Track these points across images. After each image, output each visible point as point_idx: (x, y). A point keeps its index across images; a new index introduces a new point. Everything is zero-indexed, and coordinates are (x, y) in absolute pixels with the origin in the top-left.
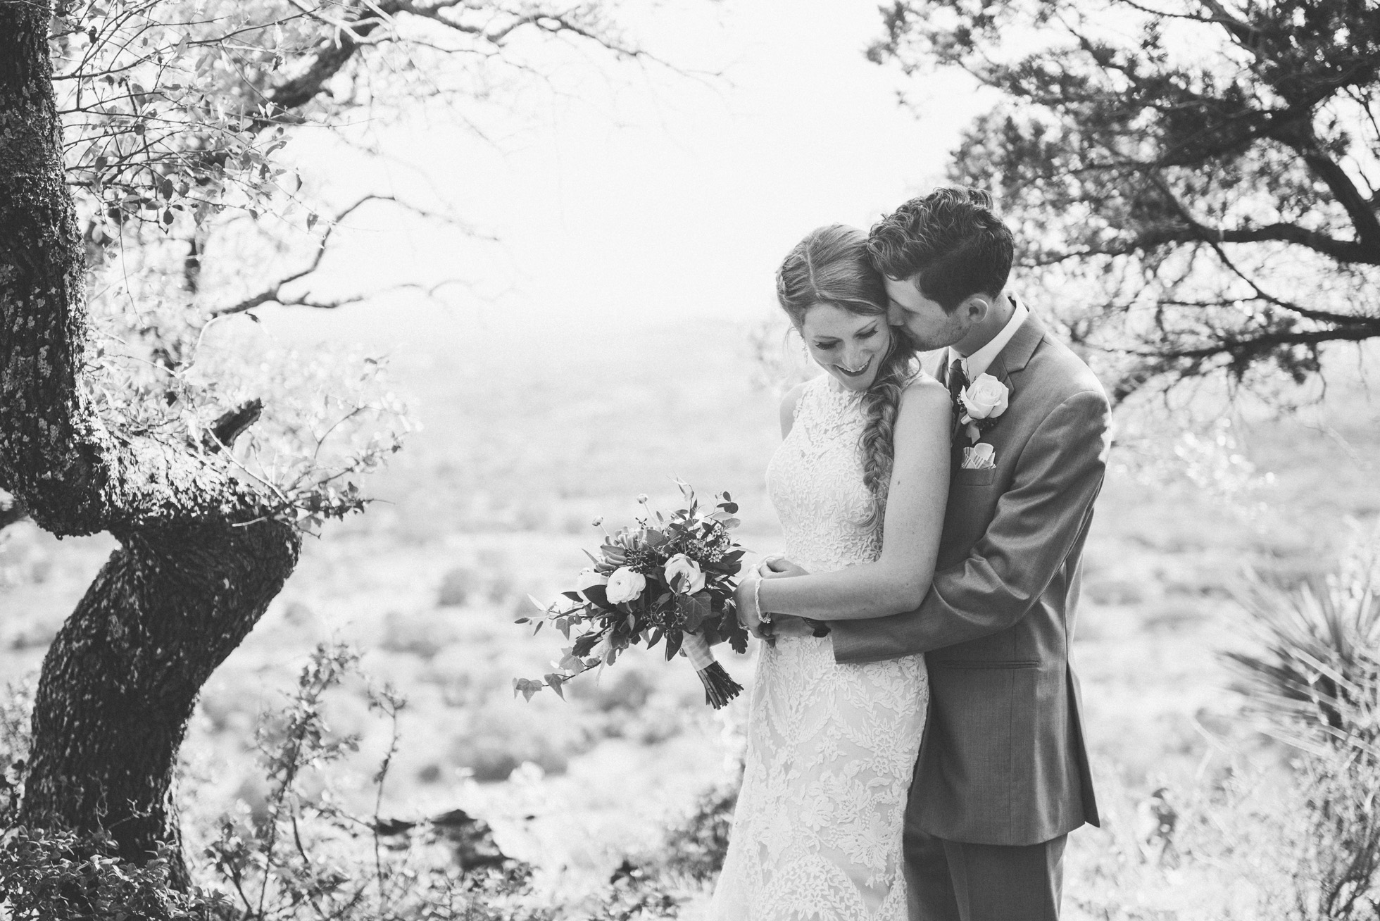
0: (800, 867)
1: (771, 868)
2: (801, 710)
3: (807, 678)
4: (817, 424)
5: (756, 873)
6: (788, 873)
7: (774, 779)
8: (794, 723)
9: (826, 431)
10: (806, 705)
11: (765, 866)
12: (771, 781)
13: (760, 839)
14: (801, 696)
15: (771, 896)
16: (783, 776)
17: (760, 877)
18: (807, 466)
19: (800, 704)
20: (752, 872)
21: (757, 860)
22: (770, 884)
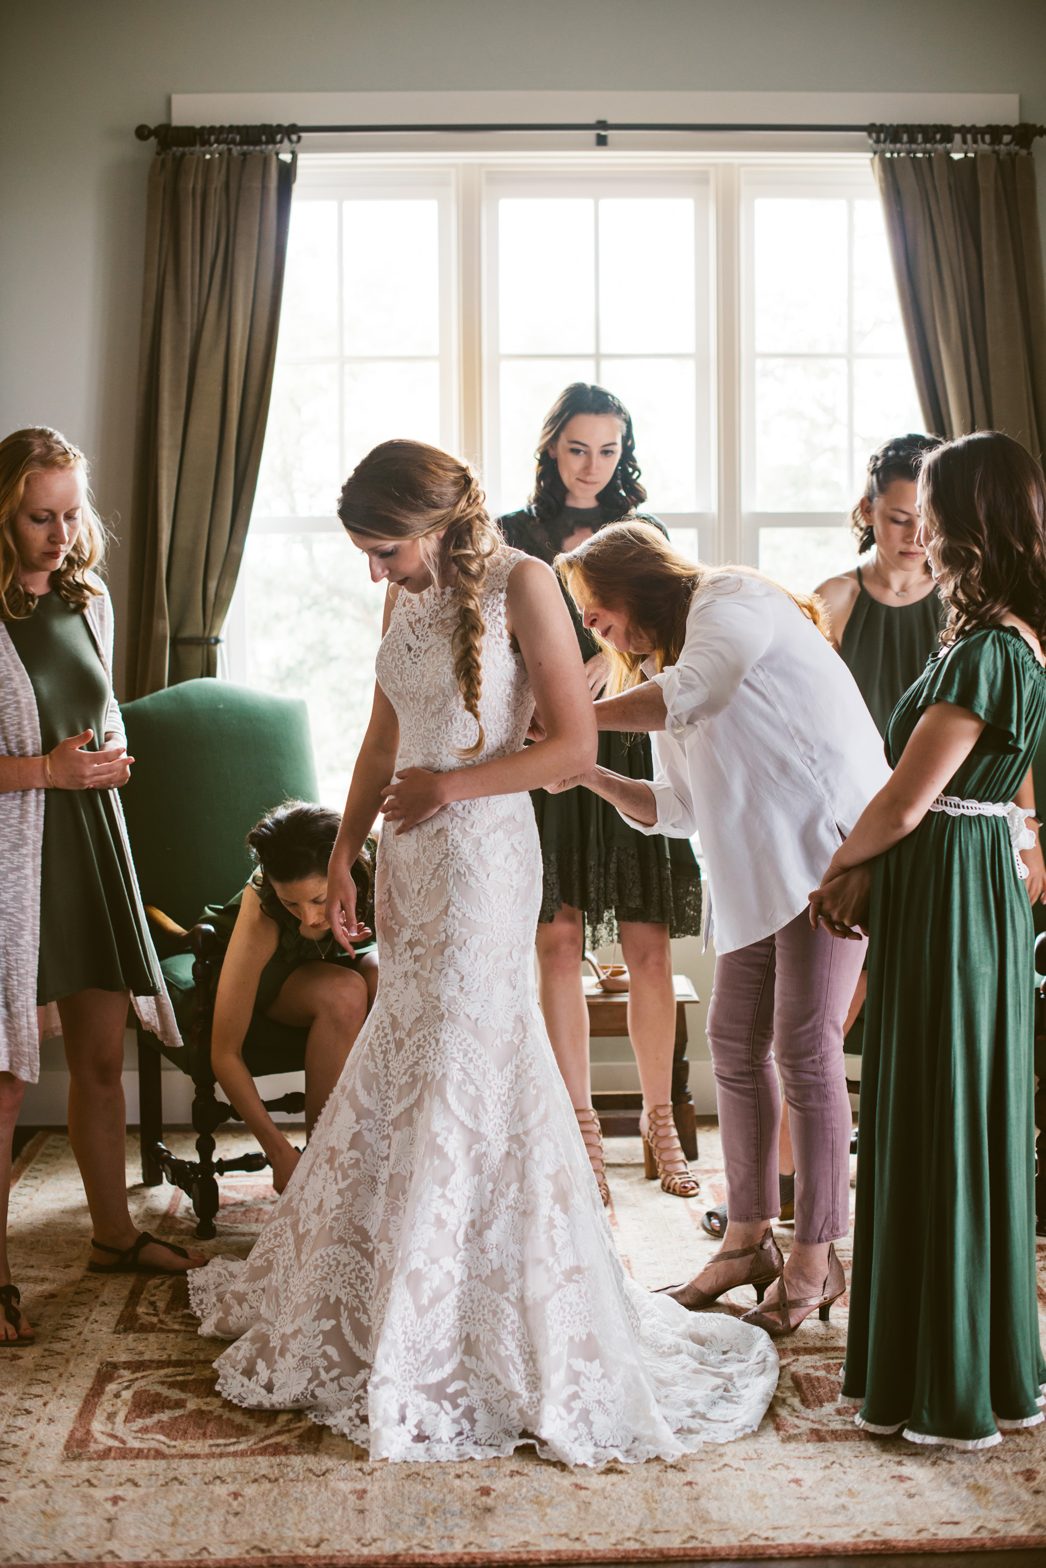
0: (430, 1034)
1: (402, 1036)
2: (423, 893)
3: (427, 864)
4: (420, 619)
5: (388, 1042)
6: (419, 1040)
7: (400, 955)
8: (417, 905)
9: (430, 625)
10: (428, 889)
11: (397, 1034)
12: (397, 957)
13: (391, 1011)
14: (422, 880)
15: (404, 1062)
16: (409, 953)
17: (392, 1046)
18: (415, 660)
19: (422, 887)
20: (384, 1042)
21: (389, 1031)
22: (403, 1052)
